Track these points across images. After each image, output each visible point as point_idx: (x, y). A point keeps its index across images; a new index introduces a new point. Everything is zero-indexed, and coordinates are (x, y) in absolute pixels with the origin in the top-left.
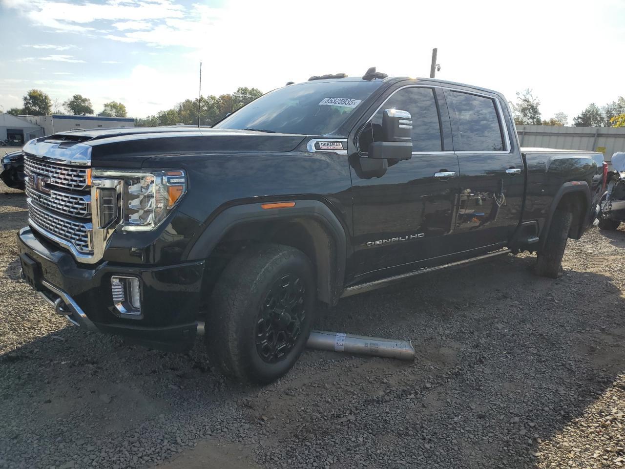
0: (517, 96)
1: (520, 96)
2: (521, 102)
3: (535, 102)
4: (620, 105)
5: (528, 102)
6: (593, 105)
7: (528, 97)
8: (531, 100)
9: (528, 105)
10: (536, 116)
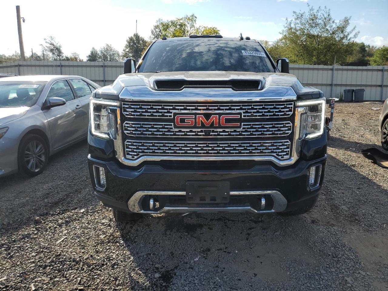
0: (45, 41)
1: (47, 41)
2: (48, 45)
3: (58, 45)
4: (107, 49)
5: (53, 45)
6: (93, 48)
7: (52, 41)
8: (55, 44)
9: (54, 47)
10: (61, 54)
